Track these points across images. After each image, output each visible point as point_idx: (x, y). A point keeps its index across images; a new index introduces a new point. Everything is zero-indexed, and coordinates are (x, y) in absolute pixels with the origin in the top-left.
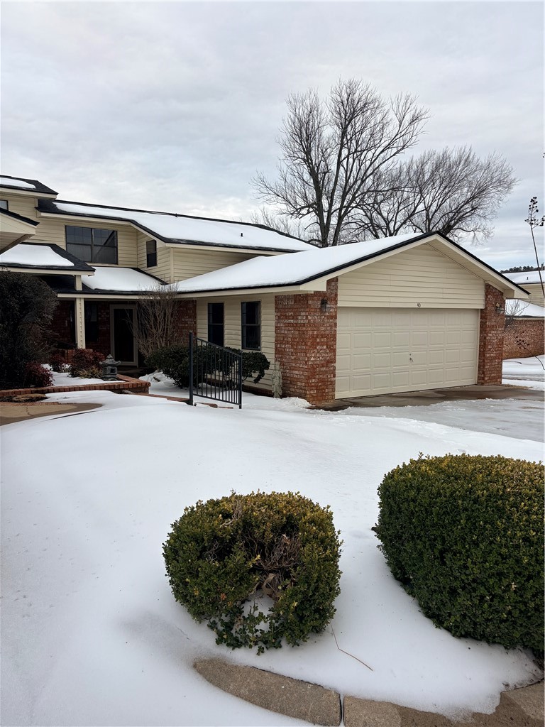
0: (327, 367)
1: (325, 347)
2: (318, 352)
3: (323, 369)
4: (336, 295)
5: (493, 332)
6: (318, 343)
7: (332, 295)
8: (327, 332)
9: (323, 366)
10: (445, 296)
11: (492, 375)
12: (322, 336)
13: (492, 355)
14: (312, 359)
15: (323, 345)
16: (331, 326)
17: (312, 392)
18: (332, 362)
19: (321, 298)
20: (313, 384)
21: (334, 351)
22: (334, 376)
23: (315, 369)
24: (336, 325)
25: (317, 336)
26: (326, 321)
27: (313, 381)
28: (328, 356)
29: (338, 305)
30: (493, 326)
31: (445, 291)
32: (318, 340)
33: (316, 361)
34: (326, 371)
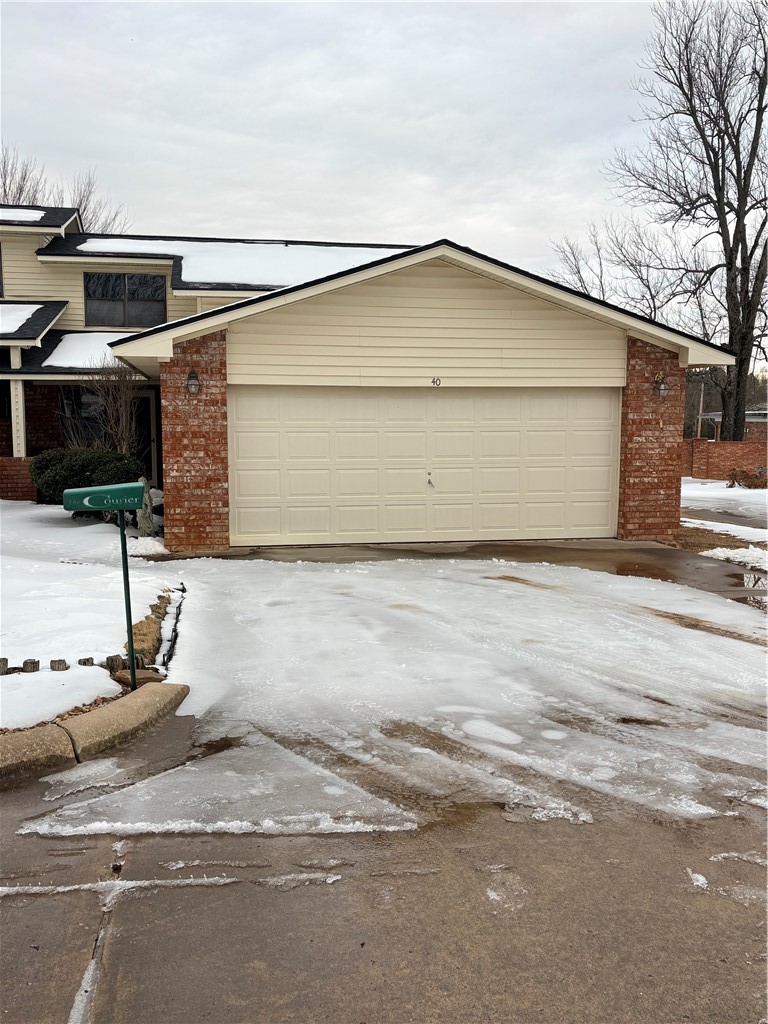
0: (207, 487)
1: (202, 454)
2: (187, 462)
3: (198, 492)
4: (223, 364)
5: (649, 433)
6: (186, 448)
7: (214, 365)
8: (205, 428)
9: (198, 486)
10: (505, 364)
11: (649, 521)
12: (195, 435)
13: (646, 480)
14: (174, 473)
15: (198, 450)
16: (215, 419)
17: (176, 530)
18: (219, 480)
19: (188, 370)
20: (178, 517)
21: (224, 461)
22: (226, 504)
23: (179, 490)
24: (225, 416)
25: (183, 435)
26: (202, 408)
27: (178, 511)
28: (211, 469)
29: (231, 380)
30: (648, 422)
31: (506, 354)
32: (186, 441)
33: (182, 477)
34: (207, 496)
